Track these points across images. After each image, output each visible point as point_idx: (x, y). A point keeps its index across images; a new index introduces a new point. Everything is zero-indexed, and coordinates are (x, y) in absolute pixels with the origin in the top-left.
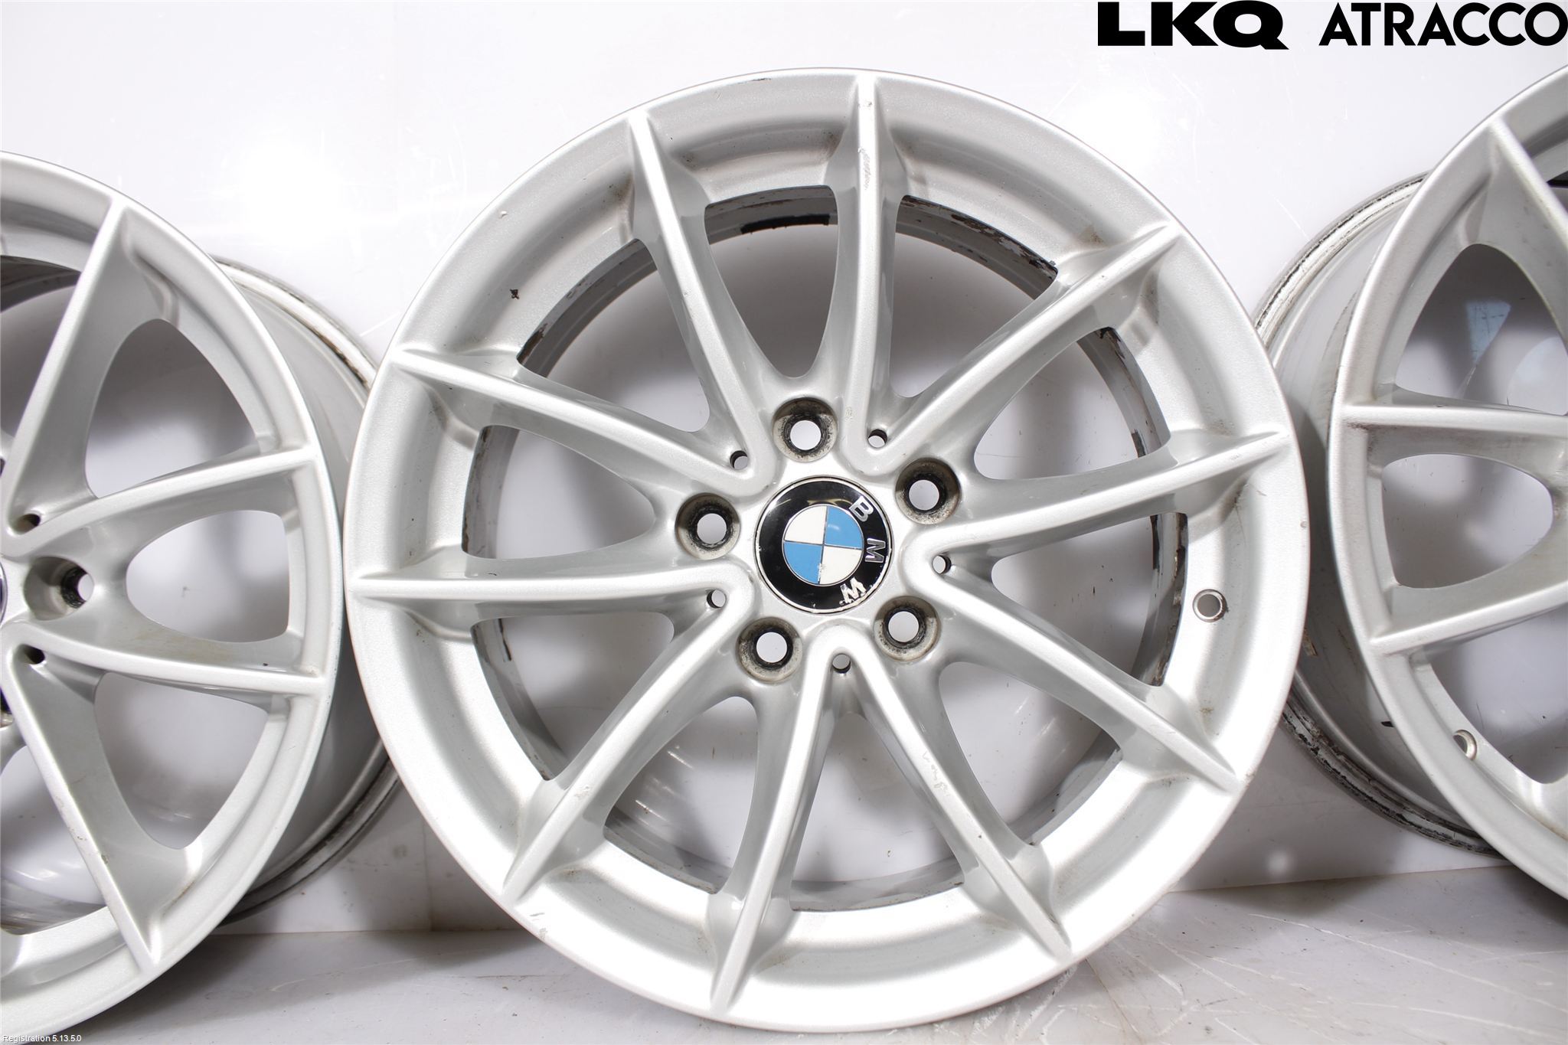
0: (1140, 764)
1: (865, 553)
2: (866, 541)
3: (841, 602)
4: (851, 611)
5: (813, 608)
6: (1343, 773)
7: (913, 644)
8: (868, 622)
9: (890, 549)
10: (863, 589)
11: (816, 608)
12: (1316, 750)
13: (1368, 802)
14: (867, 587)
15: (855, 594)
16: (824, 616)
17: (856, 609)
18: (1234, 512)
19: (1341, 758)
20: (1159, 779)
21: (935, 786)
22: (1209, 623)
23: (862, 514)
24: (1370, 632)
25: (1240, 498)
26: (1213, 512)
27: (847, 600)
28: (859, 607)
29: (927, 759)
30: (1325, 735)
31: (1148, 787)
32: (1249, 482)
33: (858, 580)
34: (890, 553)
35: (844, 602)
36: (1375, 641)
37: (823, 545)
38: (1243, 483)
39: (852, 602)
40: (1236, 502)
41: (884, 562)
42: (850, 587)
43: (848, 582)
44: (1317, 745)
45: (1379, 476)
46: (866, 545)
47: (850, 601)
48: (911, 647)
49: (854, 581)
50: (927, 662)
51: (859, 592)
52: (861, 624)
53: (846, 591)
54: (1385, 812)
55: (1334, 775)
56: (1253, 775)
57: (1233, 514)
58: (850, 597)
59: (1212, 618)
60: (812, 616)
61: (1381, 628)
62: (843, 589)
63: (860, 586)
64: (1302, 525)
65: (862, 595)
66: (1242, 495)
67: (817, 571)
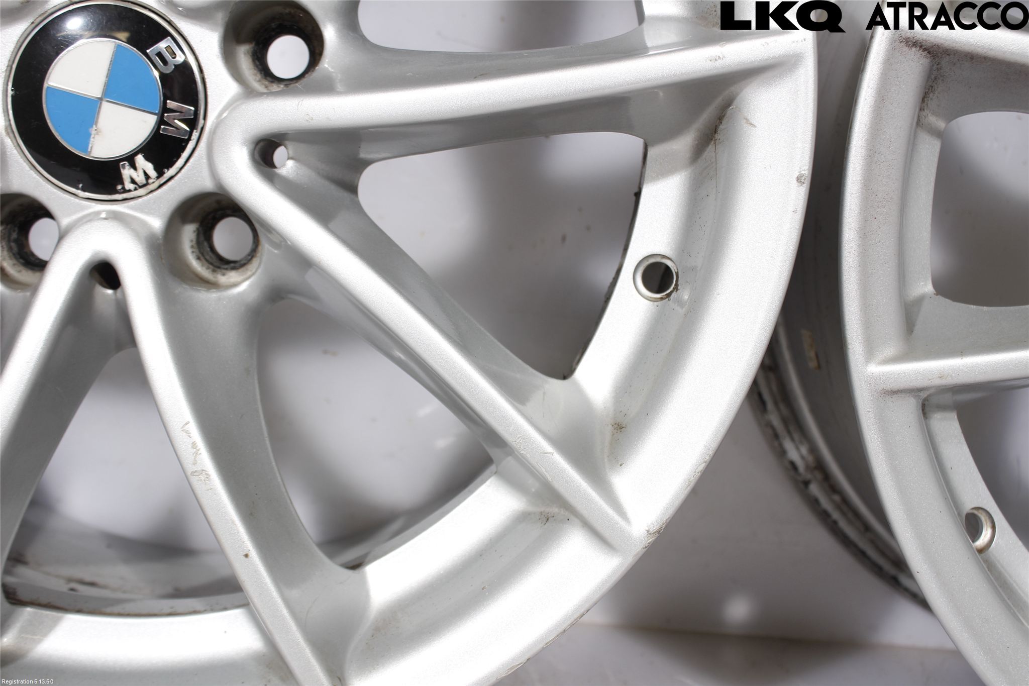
0: (514, 484)
1: (161, 121)
2: (165, 103)
3: (119, 187)
4: (132, 203)
5: (78, 188)
6: (836, 515)
7: (237, 265)
8: (157, 223)
9: (201, 121)
10: (152, 173)
11: (84, 190)
12: (806, 483)
13: (861, 555)
14: (160, 174)
15: (141, 179)
16: (93, 204)
17: (140, 200)
18: (711, 147)
19: (836, 498)
20: (538, 510)
21: (193, 473)
22: (652, 303)
23: (165, 62)
24: (870, 354)
25: (721, 127)
26: (683, 144)
27: (129, 186)
28: (145, 198)
29: (187, 432)
30: (820, 466)
31: (522, 518)
32: (735, 103)
33: (147, 158)
34: (200, 125)
35: (123, 188)
36: (875, 369)
37: (101, 99)
38: (728, 104)
39: (136, 189)
40: (716, 132)
41: (189, 139)
42: (133, 166)
43: (130, 159)
44: (809, 476)
45: (938, 134)
46: (165, 109)
47: (132, 186)
48: (234, 269)
49: (140, 159)
50: (239, 294)
51: (147, 176)
52: (144, 223)
53: (127, 172)
54: (878, 571)
55: (824, 516)
56: (658, 532)
57: (710, 151)
58: (133, 181)
59: (658, 296)
60: (77, 200)
61: (890, 350)
62: (124, 168)
63: (149, 168)
64: (799, 179)
65: (150, 181)
66: (724, 122)
67: (89, 135)
